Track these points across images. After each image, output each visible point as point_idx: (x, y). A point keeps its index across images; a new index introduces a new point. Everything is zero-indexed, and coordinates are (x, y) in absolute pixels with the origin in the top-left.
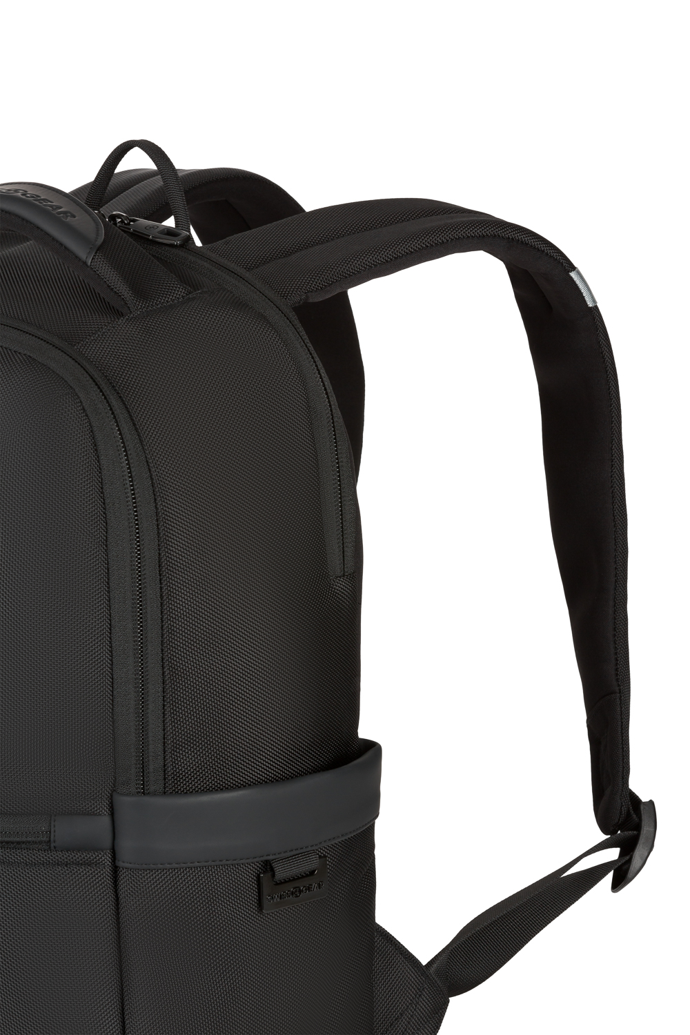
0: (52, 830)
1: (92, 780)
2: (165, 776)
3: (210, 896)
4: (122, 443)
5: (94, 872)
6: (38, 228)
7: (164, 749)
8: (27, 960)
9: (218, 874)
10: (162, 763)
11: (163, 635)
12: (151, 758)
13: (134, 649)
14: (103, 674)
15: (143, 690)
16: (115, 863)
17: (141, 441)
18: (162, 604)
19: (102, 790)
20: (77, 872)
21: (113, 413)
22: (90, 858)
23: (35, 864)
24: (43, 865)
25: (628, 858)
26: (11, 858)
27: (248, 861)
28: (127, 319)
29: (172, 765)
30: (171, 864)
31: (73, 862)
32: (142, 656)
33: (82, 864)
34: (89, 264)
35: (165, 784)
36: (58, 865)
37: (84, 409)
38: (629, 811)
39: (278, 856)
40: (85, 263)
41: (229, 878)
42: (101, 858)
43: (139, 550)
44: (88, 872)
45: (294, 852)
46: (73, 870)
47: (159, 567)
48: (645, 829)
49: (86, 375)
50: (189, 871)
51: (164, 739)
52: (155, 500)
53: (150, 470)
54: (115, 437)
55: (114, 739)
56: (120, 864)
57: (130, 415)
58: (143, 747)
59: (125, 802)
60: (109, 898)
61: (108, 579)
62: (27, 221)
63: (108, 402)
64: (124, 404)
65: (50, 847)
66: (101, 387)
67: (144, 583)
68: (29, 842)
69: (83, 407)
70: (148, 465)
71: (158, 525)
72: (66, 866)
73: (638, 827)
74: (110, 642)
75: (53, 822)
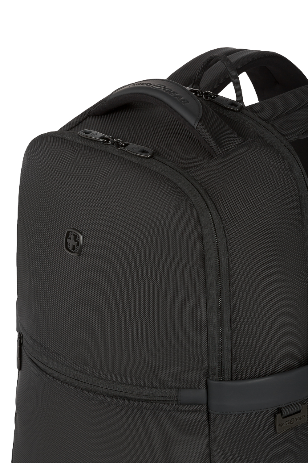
0: (179, 396)
1: (197, 373)
2: (232, 371)
3: (252, 426)
4: (212, 220)
5: (198, 415)
7: (231, 359)
8: (167, 454)
9: (256, 416)
10: (230, 365)
11: (230, 308)
12: (225, 363)
13: (217, 316)
14: (203, 326)
15: (221, 333)
16: (208, 410)
17: (221, 219)
18: (230, 294)
19: (202, 377)
20: (190, 415)
21: (208, 207)
22: (196, 408)
23: (171, 411)
24: (175, 411)
26: (160, 408)
27: (270, 409)
28: (215, 160)
29: (235, 366)
30: (234, 412)
31: (188, 410)
32: (221, 318)
33: (193, 411)
34: (195, 128)
35: (232, 375)
36: (182, 411)
37: (194, 206)
39: (283, 406)
40: (193, 127)
41: (261, 417)
42: (202, 408)
43: (220, 271)
44: (196, 415)
45: (292, 403)
46: (189, 414)
47: (229, 278)
49: (195, 189)
50: (242, 415)
51: (231, 354)
52: (227, 247)
53: (225, 233)
54: (209, 218)
55: (208, 354)
56: (210, 411)
57: (216, 207)
58: (222, 358)
59: (212, 383)
60: (205, 426)
61: (206, 284)
63: (205, 202)
64: (213, 201)
65: (178, 403)
66: (202, 194)
67: (222, 286)
68: (168, 401)
69: (193, 205)
70: (224, 230)
71: (228, 259)
72: (185, 412)
74: (206, 312)
75: (179, 392)
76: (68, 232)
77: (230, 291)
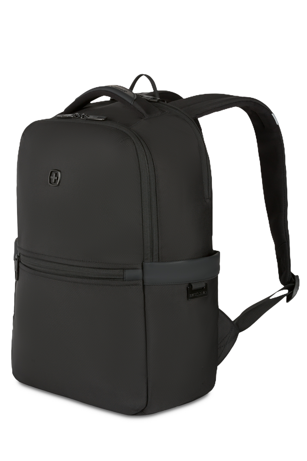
0: (124, 274)
2: (159, 256)
3: (172, 294)
4: (145, 153)
5: (137, 287)
6: (116, 95)
7: (158, 248)
9: (175, 287)
10: (158, 253)
12: (154, 251)
15: (152, 230)
16: (143, 284)
17: (151, 153)
19: (139, 261)
20: (132, 288)
21: (142, 146)
22: (136, 283)
23: (119, 286)
24: (122, 286)
25: (292, 291)
27: (184, 283)
28: (144, 119)
29: (161, 253)
30: (161, 283)
31: (131, 284)
33: (133, 285)
35: (159, 259)
36: (126, 285)
38: (291, 278)
39: (193, 282)
40: (131, 104)
42: (139, 283)
45: (199, 281)
48: (296, 284)
50: (166, 286)
51: (158, 245)
52: (155, 171)
53: (153, 162)
55: (143, 244)
56: (145, 284)
58: (152, 247)
59: (147, 265)
60: (142, 295)
62: (113, 93)
63: (140, 142)
65: (124, 280)
66: (138, 137)
68: (117, 278)
69: (133, 142)
70: (153, 160)
71: (155, 179)
72: (129, 286)
73: (294, 283)
75: (124, 272)
76: (51, 172)
77: (157, 201)
